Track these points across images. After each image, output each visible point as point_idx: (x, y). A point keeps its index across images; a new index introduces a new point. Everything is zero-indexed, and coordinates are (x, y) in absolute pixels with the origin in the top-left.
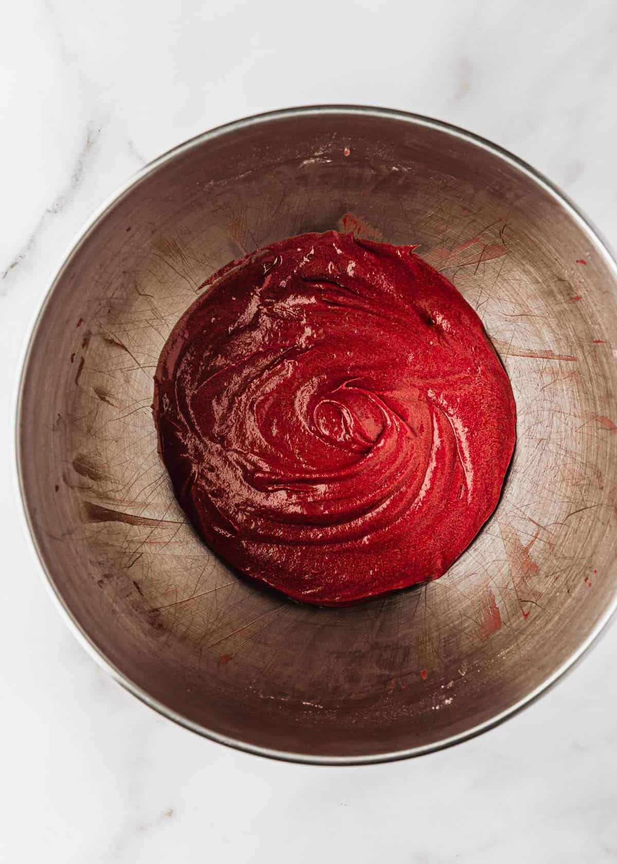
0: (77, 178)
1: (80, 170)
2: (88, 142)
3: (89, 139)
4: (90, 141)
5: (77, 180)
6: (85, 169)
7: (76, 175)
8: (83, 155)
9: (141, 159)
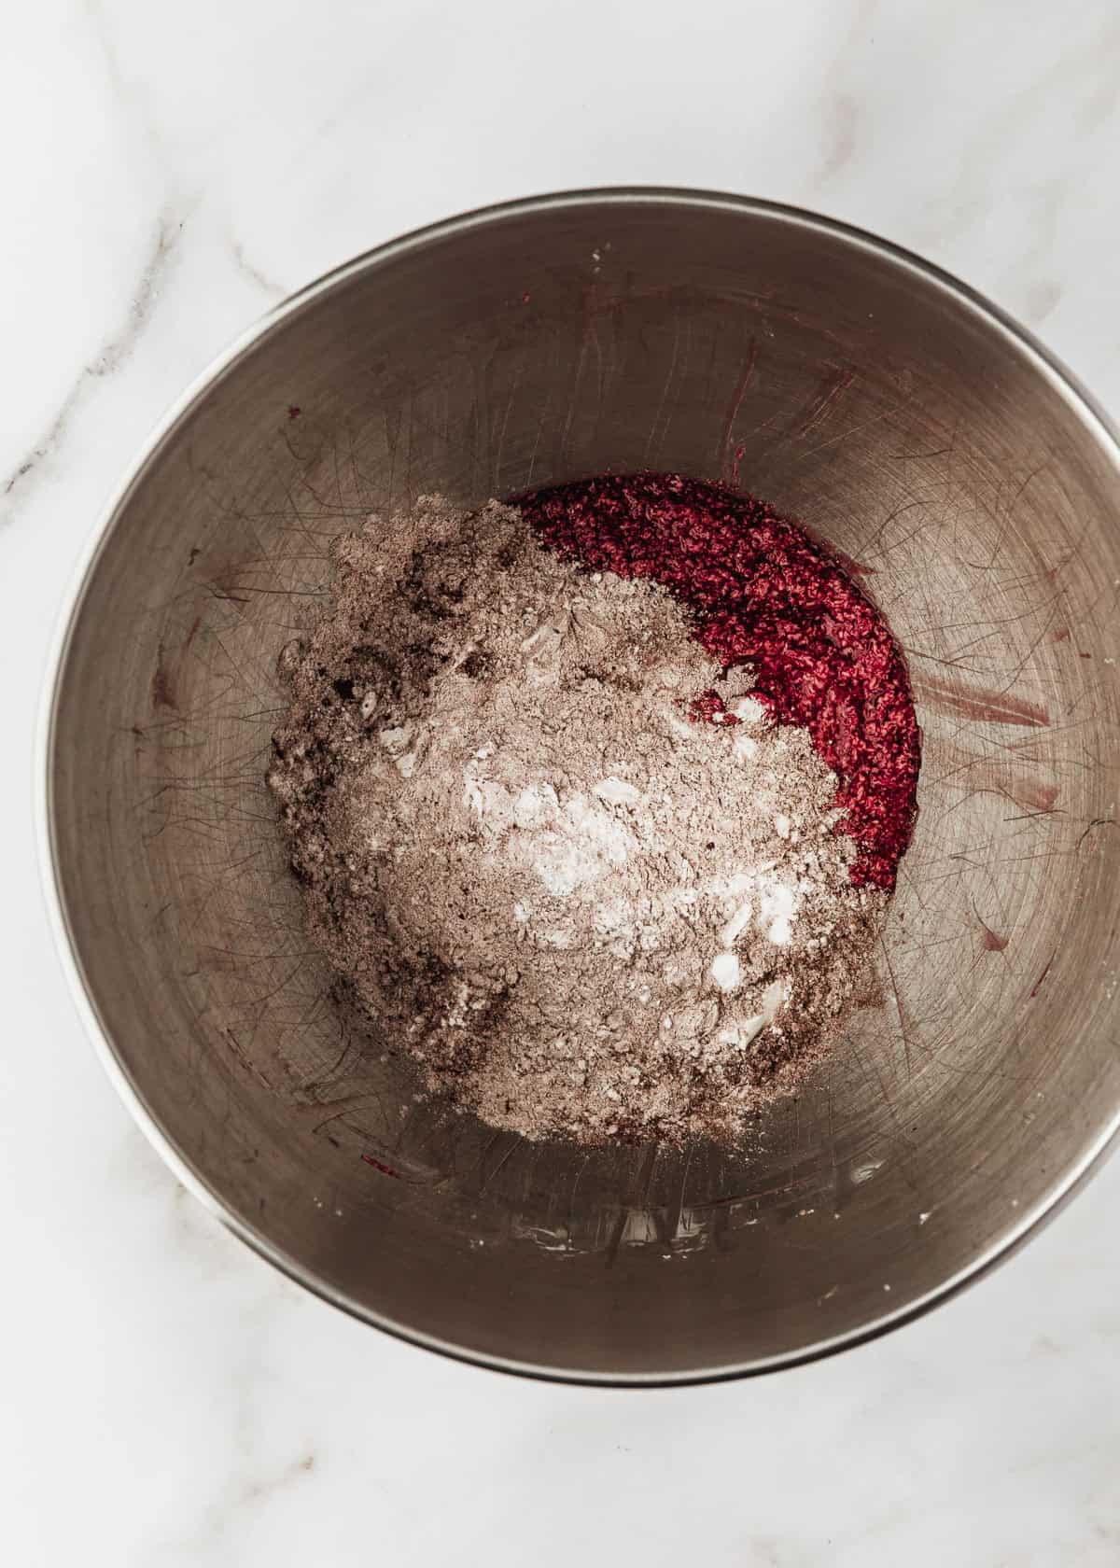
0: (141, 309)
1: (146, 296)
2: (161, 245)
3: (162, 240)
4: (166, 242)
5: (141, 314)
6: (155, 295)
7: (138, 304)
8: (151, 270)
9: (255, 275)
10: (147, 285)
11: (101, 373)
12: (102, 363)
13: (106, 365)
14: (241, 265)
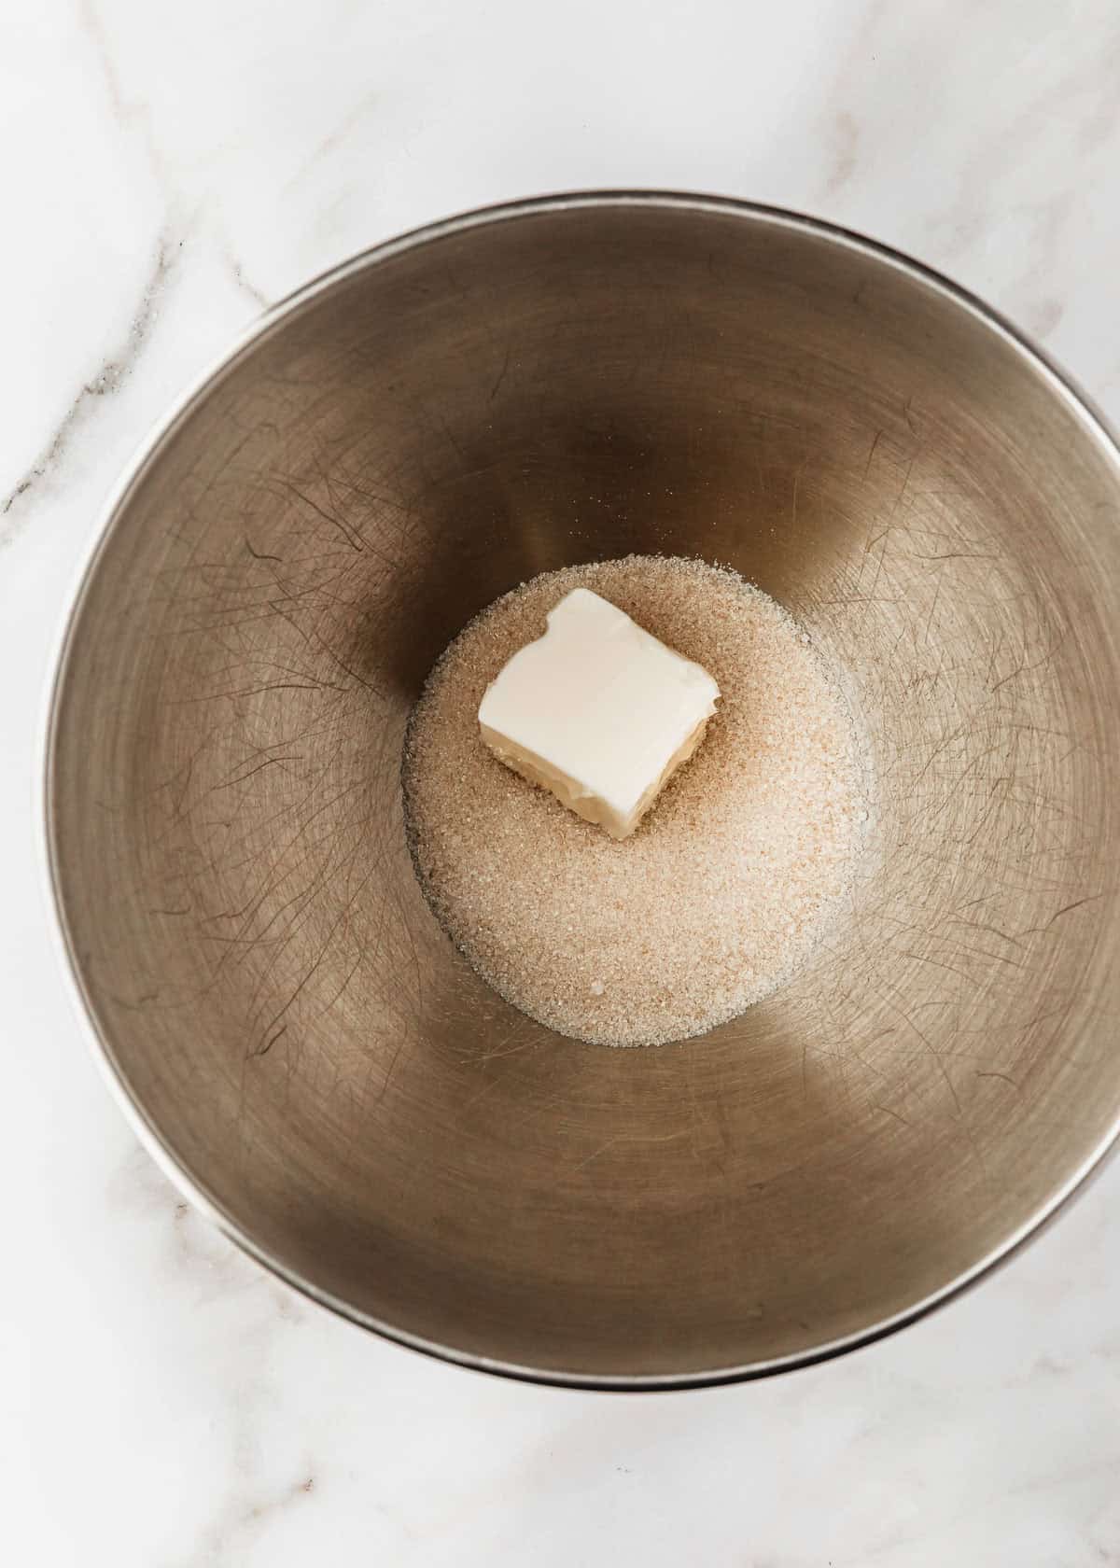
0: (141, 328)
1: (146, 316)
2: (161, 264)
3: (161, 260)
4: (165, 264)
5: (141, 334)
6: (155, 315)
7: (138, 324)
8: (151, 289)
10: (147, 304)
11: (101, 392)
12: (102, 382)
13: (105, 383)
14: (241, 284)
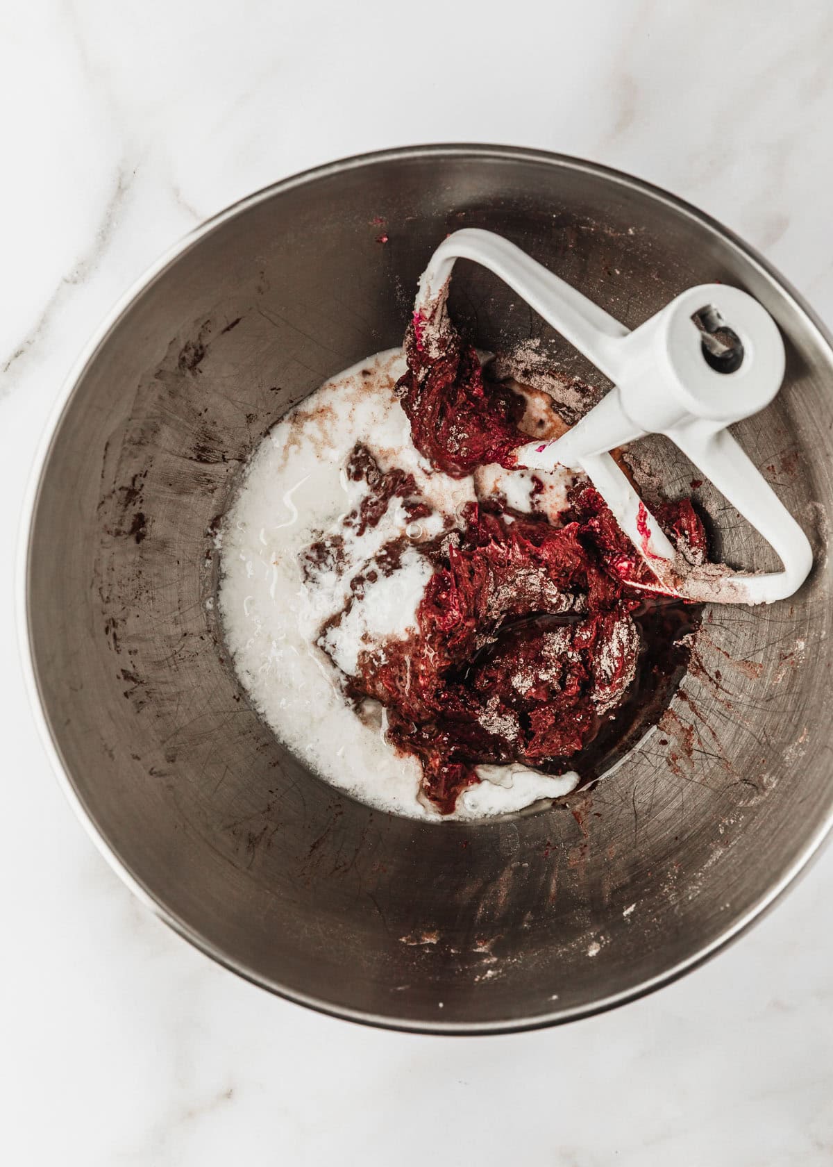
0: (104, 236)
1: (109, 225)
2: (119, 187)
3: (120, 183)
4: (122, 187)
5: (104, 238)
6: (115, 224)
7: (103, 232)
8: (112, 206)
9: (190, 210)
10: (109, 216)
11: (75, 282)
12: (76, 275)
13: (78, 277)
14: (179, 202)
